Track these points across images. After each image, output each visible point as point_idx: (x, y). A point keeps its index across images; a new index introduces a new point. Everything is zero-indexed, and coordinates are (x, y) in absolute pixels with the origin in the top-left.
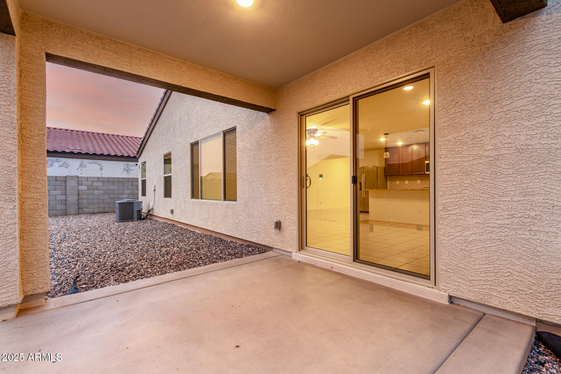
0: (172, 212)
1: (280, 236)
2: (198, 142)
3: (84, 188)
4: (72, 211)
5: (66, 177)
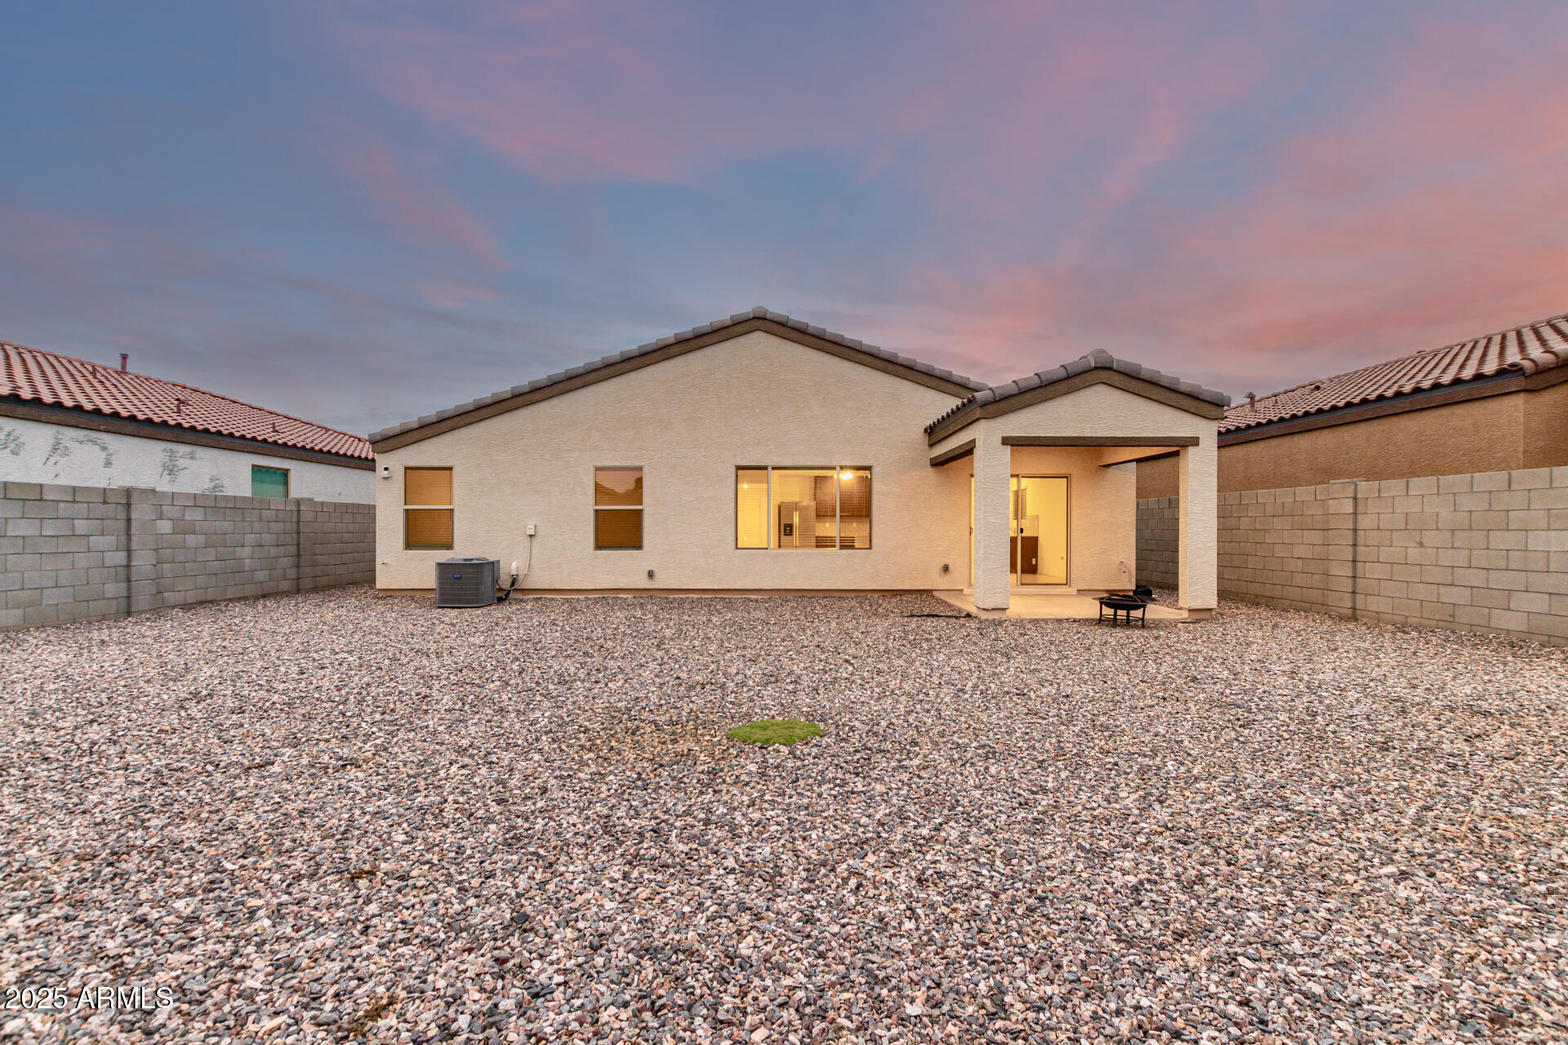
0: (651, 574)
1: (947, 577)
2: (765, 468)
3: (165, 526)
4: (142, 600)
5: (128, 492)
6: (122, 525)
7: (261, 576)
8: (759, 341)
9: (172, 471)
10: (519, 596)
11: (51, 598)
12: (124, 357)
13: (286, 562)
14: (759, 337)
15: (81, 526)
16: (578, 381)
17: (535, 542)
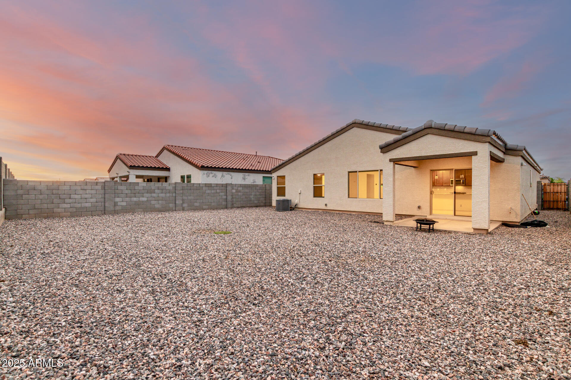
0: (326, 205)
1: (420, 211)
2: (356, 172)
3: (234, 191)
4: (229, 205)
5: (227, 184)
6: (225, 191)
7: (256, 202)
8: (355, 131)
9: (244, 179)
10: (298, 209)
11: (213, 204)
12: (256, 152)
13: (262, 199)
14: (355, 129)
15: (218, 191)
16: (309, 150)
17: (301, 194)
